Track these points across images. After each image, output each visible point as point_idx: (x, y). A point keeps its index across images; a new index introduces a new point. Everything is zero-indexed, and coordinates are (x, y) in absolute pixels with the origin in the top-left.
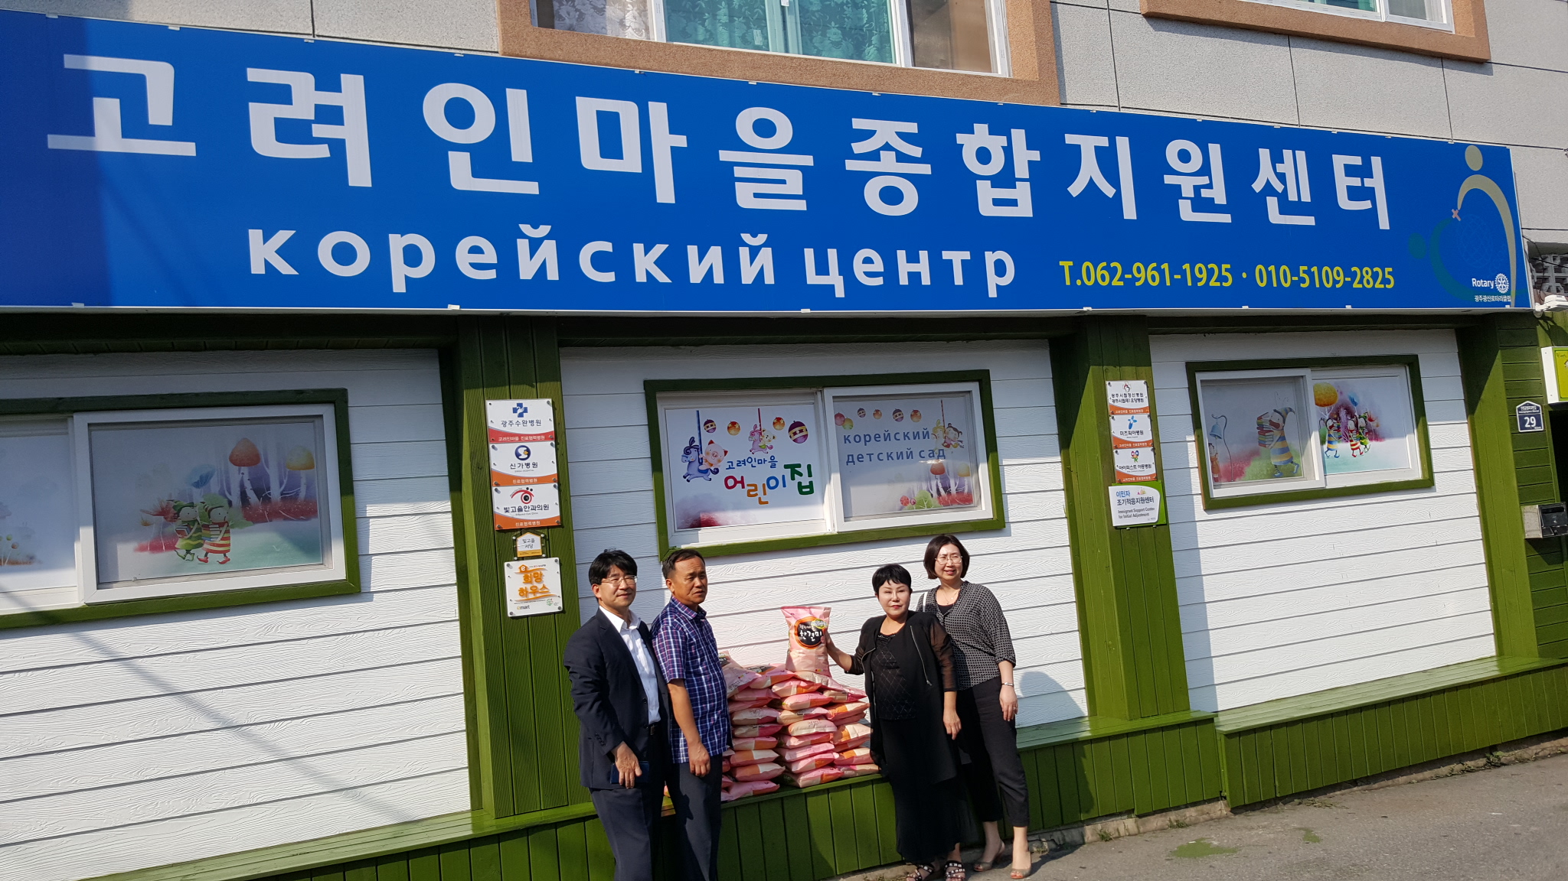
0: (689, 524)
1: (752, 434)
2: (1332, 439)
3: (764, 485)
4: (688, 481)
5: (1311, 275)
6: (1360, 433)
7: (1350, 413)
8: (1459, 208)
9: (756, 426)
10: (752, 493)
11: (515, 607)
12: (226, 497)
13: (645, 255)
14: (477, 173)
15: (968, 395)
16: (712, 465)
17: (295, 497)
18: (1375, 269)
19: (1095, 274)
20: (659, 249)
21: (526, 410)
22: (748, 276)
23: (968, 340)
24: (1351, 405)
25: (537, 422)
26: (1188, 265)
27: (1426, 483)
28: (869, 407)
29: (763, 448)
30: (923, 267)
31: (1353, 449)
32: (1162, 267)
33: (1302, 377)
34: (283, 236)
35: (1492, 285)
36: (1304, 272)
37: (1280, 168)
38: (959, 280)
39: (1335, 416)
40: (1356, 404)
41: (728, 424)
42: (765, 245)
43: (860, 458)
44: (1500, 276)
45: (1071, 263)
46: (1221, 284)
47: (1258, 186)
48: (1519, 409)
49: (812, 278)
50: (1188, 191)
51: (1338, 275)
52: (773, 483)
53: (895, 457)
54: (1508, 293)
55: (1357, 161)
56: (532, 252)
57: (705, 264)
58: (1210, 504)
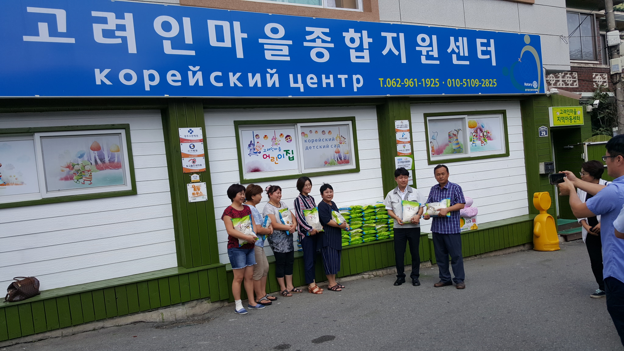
0: (251, 171)
1: (272, 139)
2: (474, 140)
3: (277, 157)
4: (250, 156)
5: (467, 82)
6: (484, 138)
7: (481, 130)
8: (521, 57)
9: (273, 137)
10: (272, 160)
11: (191, 199)
12: (90, 162)
13: (233, 77)
14: (173, 48)
15: (348, 126)
16: (258, 150)
17: (114, 162)
18: (490, 80)
19: (391, 83)
20: (238, 74)
21: (193, 131)
22: (270, 84)
23: (348, 106)
24: (482, 128)
25: (197, 136)
26: (424, 79)
27: (507, 154)
28: (314, 130)
29: (276, 144)
30: (331, 81)
31: (482, 143)
32: (415, 80)
33: (464, 118)
34: (107, 71)
35: (532, 85)
36: (465, 81)
37: (457, 44)
38: (344, 85)
39: (476, 132)
40: (483, 127)
41: (264, 136)
42: (276, 73)
43: (310, 148)
44: (535, 82)
45: (383, 79)
46: (435, 86)
47: (449, 50)
48: (540, 129)
49: (292, 85)
50: (424, 53)
51: (477, 82)
52: (280, 157)
53: (322, 147)
54: (537, 88)
55: (485, 41)
56: (194, 76)
57: (255, 80)
58: (430, 162)
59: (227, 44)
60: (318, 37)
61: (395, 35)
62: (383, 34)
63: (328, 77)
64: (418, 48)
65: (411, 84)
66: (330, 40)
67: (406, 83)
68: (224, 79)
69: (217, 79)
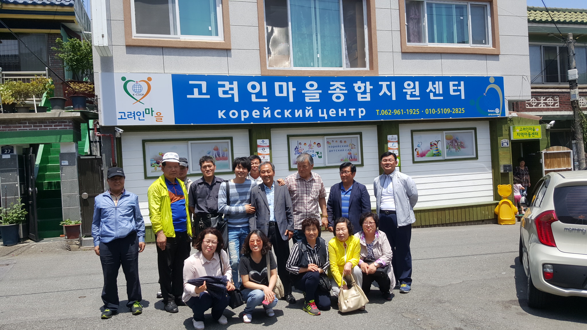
1: (309, 146)
2: (450, 148)
6: (458, 146)
7: (456, 141)
9: (310, 144)
13: (287, 112)
14: (256, 98)
15: (357, 138)
17: (224, 156)
18: (459, 109)
19: (384, 112)
20: (290, 111)
21: (264, 141)
22: (307, 115)
23: (358, 126)
25: (266, 144)
26: (408, 110)
27: (477, 158)
28: (335, 140)
29: (311, 148)
30: (345, 112)
31: (456, 150)
32: (401, 110)
33: (442, 133)
34: (224, 111)
35: (494, 111)
36: (439, 110)
37: (434, 86)
38: (352, 115)
39: (451, 142)
40: (458, 139)
41: (304, 143)
42: (311, 109)
43: (332, 151)
44: (497, 109)
45: (379, 110)
46: (416, 113)
47: (428, 91)
48: (501, 141)
49: (320, 115)
51: (448, 110)
53: (340, 150)
55: (457, 83)
56: (266, 112)
57: (298, 113)
58: (414, 162)
59: (285, 94)
60: (338, 88)
61: (388, 83)
62: (380, 83)
63: (342, 110)
64: (404, 91)
65: (399, 113)
66: (345, 89)
67: (395, 112)
68: (282, 113)
69: (278, 114)
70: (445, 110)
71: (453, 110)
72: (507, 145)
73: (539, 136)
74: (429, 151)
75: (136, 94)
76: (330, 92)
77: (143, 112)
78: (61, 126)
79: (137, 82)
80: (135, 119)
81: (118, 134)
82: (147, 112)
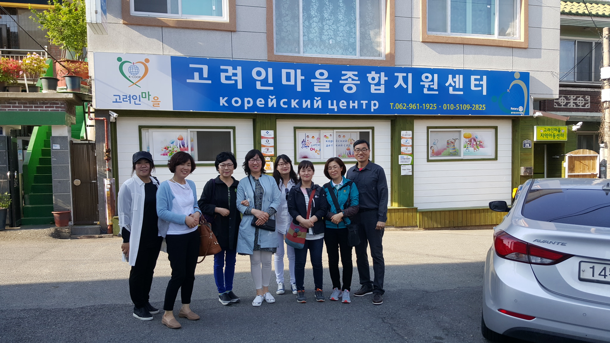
0: (302, 157)
2: (468, 147)
3: (319, 150)
4: (302, 148)
5: (460, 107)
6: (477, 146)
7: (475, 140)
8: (510, 89)
9: (318, 137)
10: (316, 152)
13: (294, 102)
14: (261, 86)
16: (308, 145)
18: (480, 105)
19: (399, 106)
20: (297, 100)
21: (268, 133)
22: (315, 106)
23: (370, 120)
24: (475, 138)
25: (271, 135)
26: (424, 104)
27: (496, 159)
30: (356, 104)
31: (474, 150)
32: (417, 105)
33: (460, 131)
34: (226, 98)
35: (517, 109)
36: (458, 106)
37: (454, 80)
38: (364, 107)
39: (470, 141)
40: (477, 138)
41: (312, 136)
42: (320, 100)
44: (521, 107)
45: (393, 104)
46: (433, 109)
47: (447, 84)
49: (330, 107)
50: (427, 85)
51: (468, 107)
54: (523, 111)
55: (479, 77)
56: (271, 101)
57: (306, 104)
58: (428, 161)
59: (292, 83)
60: (350, 77)
61: (405, 75)
62: (396, 74)
63: (354, 102)
64: (421, 83)
65: (414, 107)
66: (357, 79)
67: (410, 106)
68: (289, 103)
69: (284, 103)
70: (465, 106)
71: (474, 106)
72: (530, 146)
73: (565, 139)
74: (445, 149)
75: (132, 76)
76: (341, 82)
77: (140, 96)
78: (53, 107)
79: (134, 63)
80: (130, 103)
81: (112, 118)
82: (144, 96)
